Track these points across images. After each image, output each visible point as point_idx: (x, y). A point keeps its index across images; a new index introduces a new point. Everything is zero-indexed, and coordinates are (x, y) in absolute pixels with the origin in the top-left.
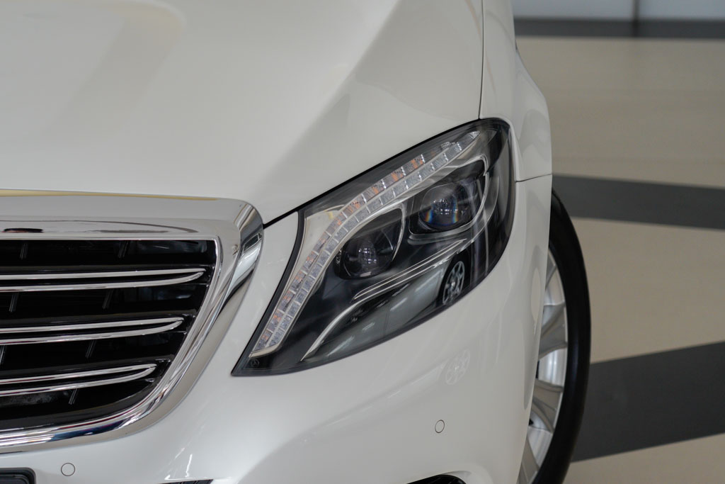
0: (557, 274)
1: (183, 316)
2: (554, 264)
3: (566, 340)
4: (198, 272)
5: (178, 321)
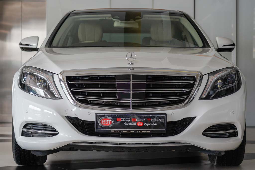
4: (193, 82)
5: (190, 89)
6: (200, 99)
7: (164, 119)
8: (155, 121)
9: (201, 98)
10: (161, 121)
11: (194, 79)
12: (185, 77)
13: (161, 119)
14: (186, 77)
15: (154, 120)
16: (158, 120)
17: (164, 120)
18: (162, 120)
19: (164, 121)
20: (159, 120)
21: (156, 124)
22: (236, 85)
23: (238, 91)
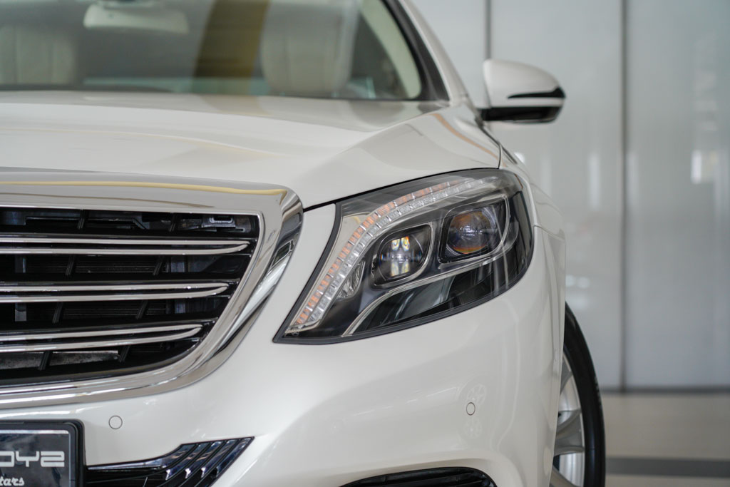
0: (572, 379)
1: (228, 283)
2: (570, 370)
3: (583, 445)
4: (242, 245)
5: (223, 286)
6: (283, 336)
7: (62, 454)
8: (11, 464)
9: (288, 331)
10: (43, 464)
11: (248, 227)
12: (212, 221)
13: (43, 453)
14: (217, 217)
15: (7, 459)
16: (27, 460)
17: (62, 458)
18: (54, 459)
19: (62, 465)
20: (35, 459)
21: (14, 480)
22: (501, 261)
23: (511, 286)
